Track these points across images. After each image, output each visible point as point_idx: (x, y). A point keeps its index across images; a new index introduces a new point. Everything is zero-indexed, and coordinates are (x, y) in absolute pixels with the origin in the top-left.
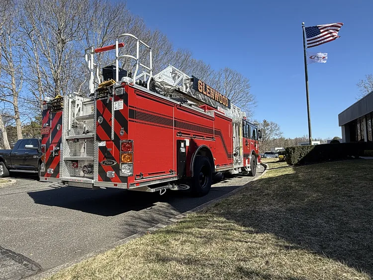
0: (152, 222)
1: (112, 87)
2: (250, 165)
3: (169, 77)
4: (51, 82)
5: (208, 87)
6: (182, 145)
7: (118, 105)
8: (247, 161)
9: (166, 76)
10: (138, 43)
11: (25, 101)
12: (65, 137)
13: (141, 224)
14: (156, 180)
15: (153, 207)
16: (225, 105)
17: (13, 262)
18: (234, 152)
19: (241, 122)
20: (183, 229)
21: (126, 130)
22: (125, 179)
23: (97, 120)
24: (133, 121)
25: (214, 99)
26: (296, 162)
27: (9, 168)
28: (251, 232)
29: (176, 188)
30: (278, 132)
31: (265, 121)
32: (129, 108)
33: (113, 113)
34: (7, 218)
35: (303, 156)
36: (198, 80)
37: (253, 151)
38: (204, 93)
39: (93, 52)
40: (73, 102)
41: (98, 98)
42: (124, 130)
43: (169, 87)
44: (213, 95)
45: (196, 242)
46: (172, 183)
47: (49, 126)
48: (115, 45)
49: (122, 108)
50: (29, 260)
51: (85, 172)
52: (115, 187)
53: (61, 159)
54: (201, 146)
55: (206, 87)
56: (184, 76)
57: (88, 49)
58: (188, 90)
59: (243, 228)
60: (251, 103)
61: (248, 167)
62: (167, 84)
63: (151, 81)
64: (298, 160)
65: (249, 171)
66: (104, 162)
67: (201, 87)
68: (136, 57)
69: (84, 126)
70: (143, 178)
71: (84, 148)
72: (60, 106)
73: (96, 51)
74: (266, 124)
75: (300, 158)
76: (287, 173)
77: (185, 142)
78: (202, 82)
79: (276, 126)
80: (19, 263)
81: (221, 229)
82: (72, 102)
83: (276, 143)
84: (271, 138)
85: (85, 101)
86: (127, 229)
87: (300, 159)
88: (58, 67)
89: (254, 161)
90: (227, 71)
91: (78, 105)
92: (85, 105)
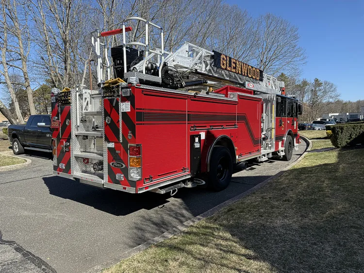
0: (161, 226)
1: (118, 86)
2: (283, 149)
3: (185, 58)
4: (60, 42)
5: (233, 61)
6: (197, 140)
7: (125, 107)
8: (280, 143)
9: (182, 57)
10: (147, 25)
11: (35, 64)
12: (74, 132)
13: (151, 228)
14: (166, 181)
15: (165, 204)
16: (256, 79)
17: (33, 266)
18: (263, 136)
19: (275, 99)
20: (186, 244)
21: (134, 133)
22: (134, 184)
23: (105, 120)
24: (141, 124)
25: (242, 74)
26: (344, 144)
27: (24, 146)
28: (249, 257)
29: (189, 185)
30: (333, 94)
31: (316, 80)
32: (136, 111)
33: (120, 114)
34: (26, 213)
35: (354, 137)
36: (221, 54)
37: (290, 131)
38: (228, 69)
39: (99, 36)
40: (81, 95)
41: (106, 97)
42: (132, 133)
43: (185, 70)
44: (240, 69)
45: (193, 266)
46: (184, 181)
47: (58, 119)
48: (122, 30)
49: (129, 111)
50: (46, 265)
51: (96, 170)
52: (124, 191)
53: (71, 155)
54: (219, 137)
55: (230, 61)
56: (203, 52)
57: (94, 32)
58: (208, 68)
59: (243, 251)
60: (298, 58)
61: (282, 151)
62: (182, 67)
63: (163, 68)
64: (347, 142)
65: (283, 156)
66: (113, 164)
67: (225, 62)
68: (145, 43)
69: (93, 120)
70: (152, 181)
71: (94, 144)
72: (67, 100)
73: (103, 35)
74: (317, 83)
75: (349, 139)
76: (326, 162)
77: (199, 136)
78: (226, 57)
79: (331, 87)
80: (39, 267)
81: (221, 249)
82: (79, 95)
83: (330, 107)
84: (324, 101)
85: (93, 93)
86: (135, 233)
87: (349, 141)
88: (66, 26)
89: (290, 143)
90: (269, 18)
91: (86, 98)
92: (93, 98)
